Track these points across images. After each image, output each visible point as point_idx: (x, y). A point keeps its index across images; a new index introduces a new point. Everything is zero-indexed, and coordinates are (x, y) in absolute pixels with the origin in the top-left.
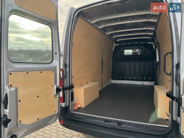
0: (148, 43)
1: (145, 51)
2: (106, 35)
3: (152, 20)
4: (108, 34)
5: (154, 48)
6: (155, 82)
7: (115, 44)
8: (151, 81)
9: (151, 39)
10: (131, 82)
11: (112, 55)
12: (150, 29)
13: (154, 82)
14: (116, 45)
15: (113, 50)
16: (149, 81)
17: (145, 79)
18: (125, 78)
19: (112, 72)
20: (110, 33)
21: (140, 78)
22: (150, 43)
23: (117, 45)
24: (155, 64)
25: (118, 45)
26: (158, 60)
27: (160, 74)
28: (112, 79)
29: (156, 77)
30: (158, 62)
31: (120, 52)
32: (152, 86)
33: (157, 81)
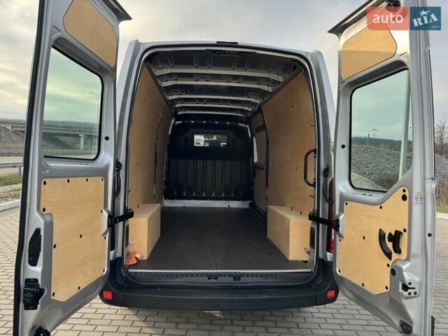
0: (240, 124)
1: (234, 140)
2: (167, 101)
3: (265, 88)
4: (170, 98)
5: (250, 135)
6: (251, 202)
7: (173, 121)
8: (243, 199)
9: (245, 118)
10: (205, 203)
11: (168, 143)
12: (253, 100)
13: (248, 202)
14: (175, 121)
15: (169, 133)
16: (239, 200)
17: (232, 195)
18: (194, 194)
19: (167, 183)
20: (175, 97)
21: (223, 195)
22: (243, 125)
23: (177, 123)
24: (251, 166)
25: (180, 122)
26: (256, 160)
27: (267, 186)
28: (165, 199)
29: (252, 191)
30: (257, 163)
31: (186, 138)
32: (246, 209)
33: (254, 199)
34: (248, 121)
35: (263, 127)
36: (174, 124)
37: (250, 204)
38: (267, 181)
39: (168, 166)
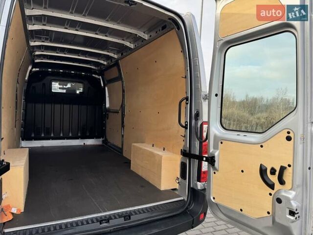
0: (93, 75)
1: (89, 88)
5: (102, 85)
6: (104, 139)
7: (30, 68)
8: (97, 138)
9: (98, 70)
10: (63, 143)
11: (25, 88)
13: (101, 139)
14: (32, 68)
15: (26, 79)
16: (93, 138)
17: (88, 134)
18: (52, 135)
21: (79, 135)
22: (97, 76)
23: (34, 70)
24: (103, 110)
25: (38, 69)
26: (108, 105)
27: (123, 126)
28: (23, 140)
29: (105, 130)
30: (109, 108)
31: (44, 84)
32: (99, 146)
33: (106, 137)
34: (101, 73)
35: (119, 78)
36: (31, 71)
37: (103, 141)
38: (123, 122)
39: (26, 110)
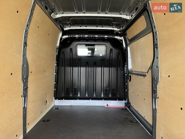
0: (115, 37)
1: (111, 50)
5: (124, 46)
6: (126, 101)
9: (120, 31)
11: (57, 54)
13: (124, 102)
15: (58, 45)
17: (110, 96)
18: (79, 95)
19: (56, 86)
21: (102, 96)
22: (119, 38)
23: (64, 37)
24: (126, 72)
26: (130, 67)
28: (56, 99)
29: (127, 92)
30: (131, 70)
31: (71, 49)
33: (128, 100)
37: (126, 103)
